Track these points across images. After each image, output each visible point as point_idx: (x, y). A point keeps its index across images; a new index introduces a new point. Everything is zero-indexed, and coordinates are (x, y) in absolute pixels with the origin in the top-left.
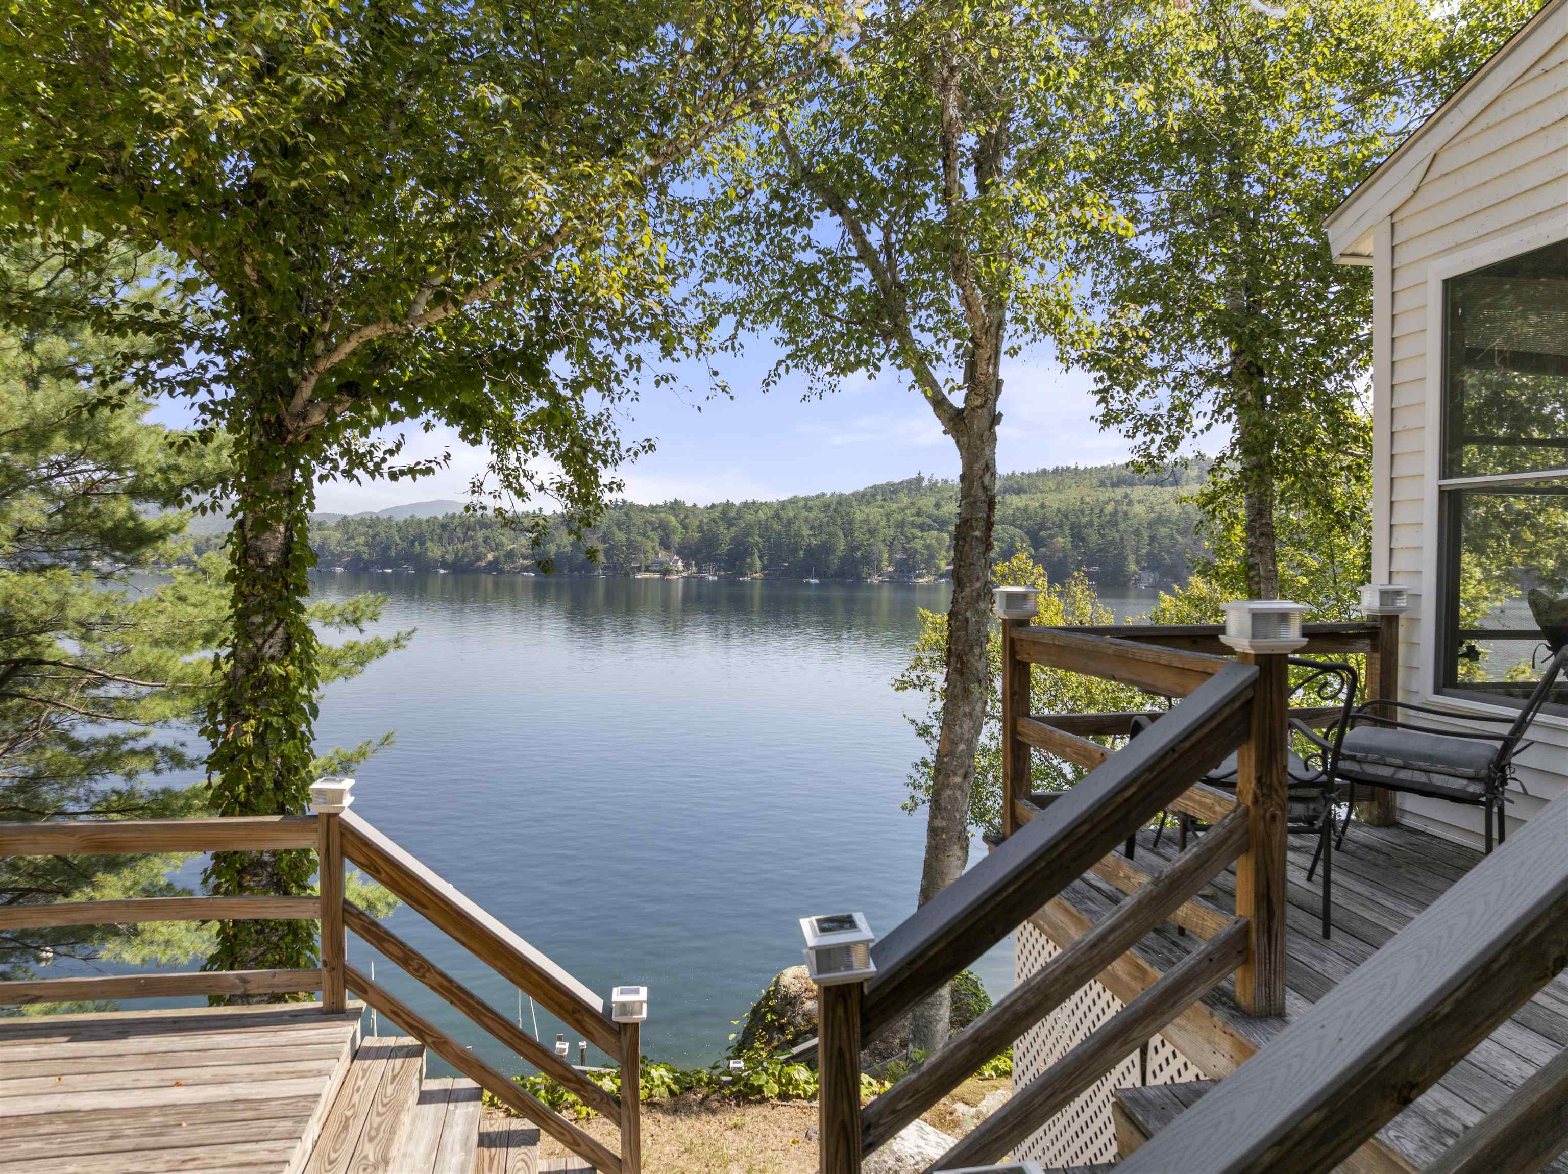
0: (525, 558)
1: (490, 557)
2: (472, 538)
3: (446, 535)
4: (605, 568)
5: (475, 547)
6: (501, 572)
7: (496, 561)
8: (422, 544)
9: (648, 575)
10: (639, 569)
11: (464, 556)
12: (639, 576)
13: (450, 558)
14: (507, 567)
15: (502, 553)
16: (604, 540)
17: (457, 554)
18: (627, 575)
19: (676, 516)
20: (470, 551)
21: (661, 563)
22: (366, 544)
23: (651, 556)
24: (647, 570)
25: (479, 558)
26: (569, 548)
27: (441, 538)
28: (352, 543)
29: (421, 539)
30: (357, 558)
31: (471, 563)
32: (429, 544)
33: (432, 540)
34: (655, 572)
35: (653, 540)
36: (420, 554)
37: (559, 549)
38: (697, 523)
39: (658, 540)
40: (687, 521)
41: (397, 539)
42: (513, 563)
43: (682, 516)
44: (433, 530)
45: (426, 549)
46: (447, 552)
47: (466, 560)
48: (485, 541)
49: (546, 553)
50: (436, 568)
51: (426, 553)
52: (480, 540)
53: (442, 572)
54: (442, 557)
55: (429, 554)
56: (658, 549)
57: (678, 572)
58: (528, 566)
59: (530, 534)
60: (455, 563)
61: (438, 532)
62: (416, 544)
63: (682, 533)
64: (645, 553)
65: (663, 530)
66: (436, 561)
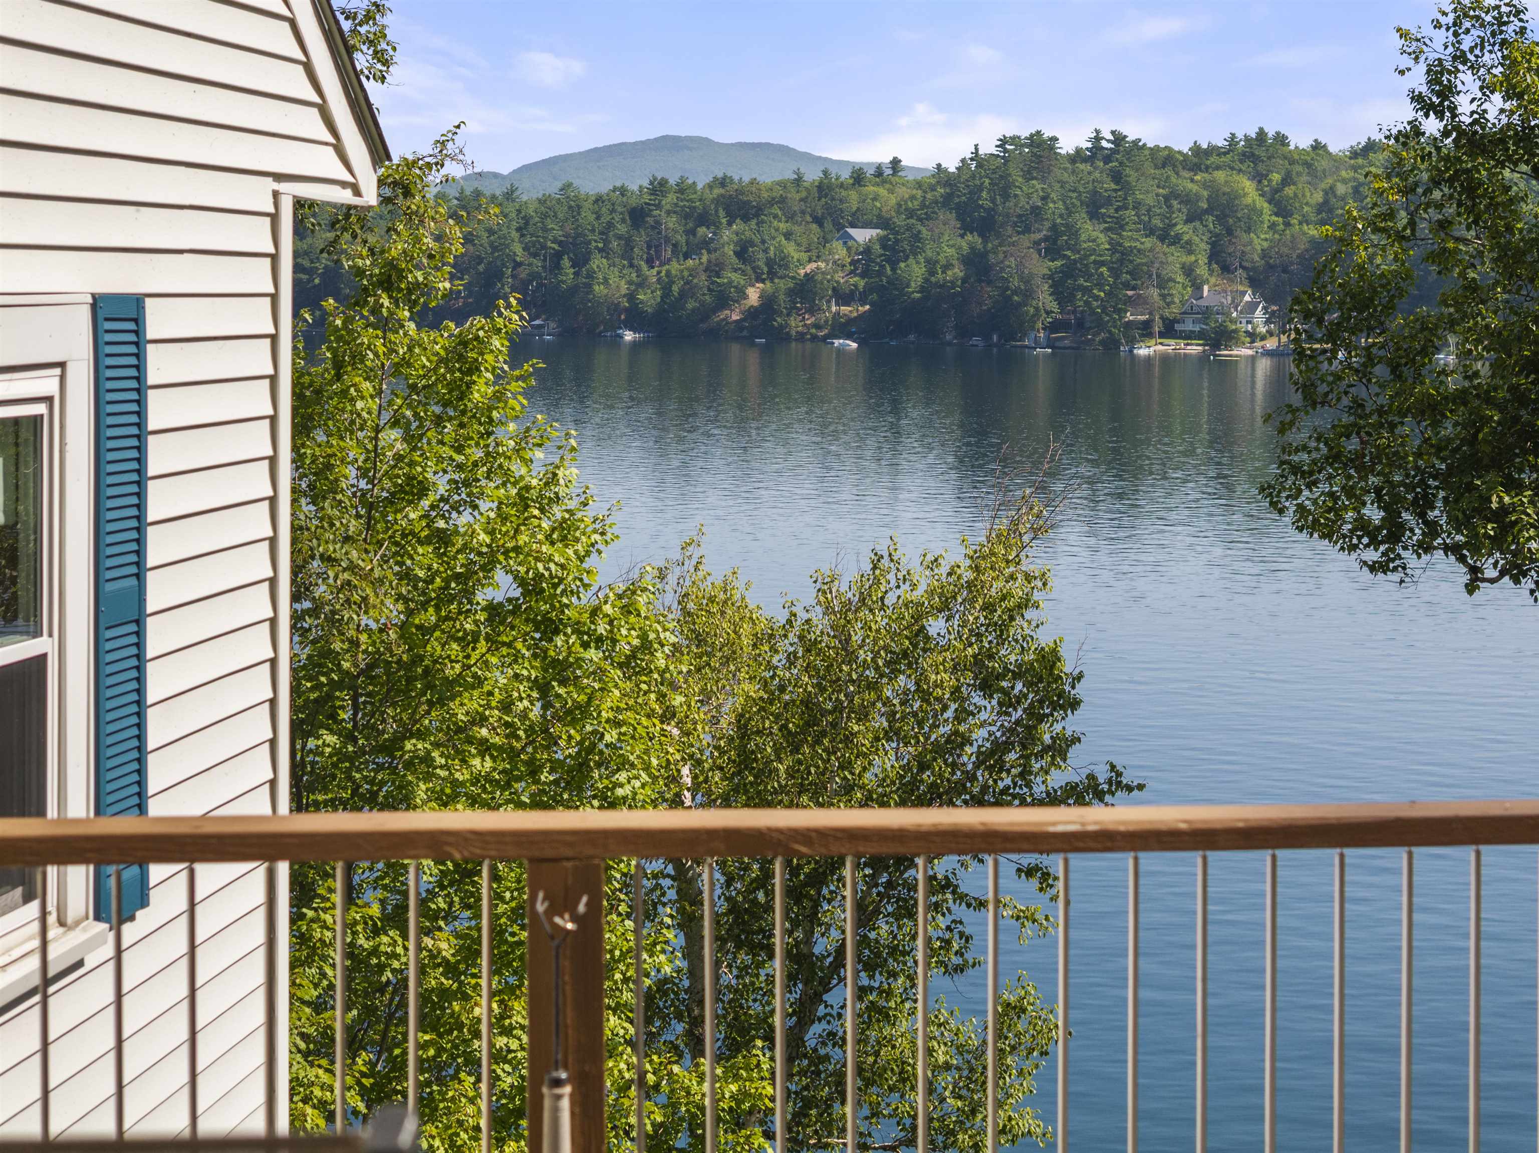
0: (844, 298)
1: (753, 295)
2: (706, 244)
3: (641, 239)
4: (1054, 327)
5: (714, 269)
6: (781, 337)
7: (768, 303)
8: (580, 262)
9: (1169, 346)
10: (1146, 331)
11: (683, 295)
12: (1142, 351)
13: (648, 299)
14: (795, 324)
15: (783, 285)
16: (1052, 248)
17: (667, 289)
18: (1111, 345)
19: (1259, 178)
20: (702, 280)
21: (1206, 313)
23: (1180, 291)
24: (1169, 331)
25: (723, 300)
26: (957, 272)
27: (628, 245)
31: (705, 313)
32: (597, 262)
33: (605, 251)
34: (1188, 336)
35: (1188, 247)
36: (573, 290)
37: (932, 273)
38: (1319, 197)
39: (1203, 247)
40: (1289, 191)
41: (518, 248)
42: (812, 311)
43: (1276, 177)
44: (610, 225)
45: (591, 275)
46: (642, 284)
47: (691, 305)
48: (742, 253)
49: (898, 285)
50: (615, 325)
51: (589, 286)
52: (729, 250)
53: (629, 336)
54: (631, 297)
55: (598, 289)
56: (1202, 270)
57: (1253, 336)
58: (850, 321)
59: (862, 235)
60: (661, 311)
61: (622, 229)
62: (566, 262)
63: (1272, 226)
64: (1163, 283)
65: (1221, 219)
66: (615, 308)
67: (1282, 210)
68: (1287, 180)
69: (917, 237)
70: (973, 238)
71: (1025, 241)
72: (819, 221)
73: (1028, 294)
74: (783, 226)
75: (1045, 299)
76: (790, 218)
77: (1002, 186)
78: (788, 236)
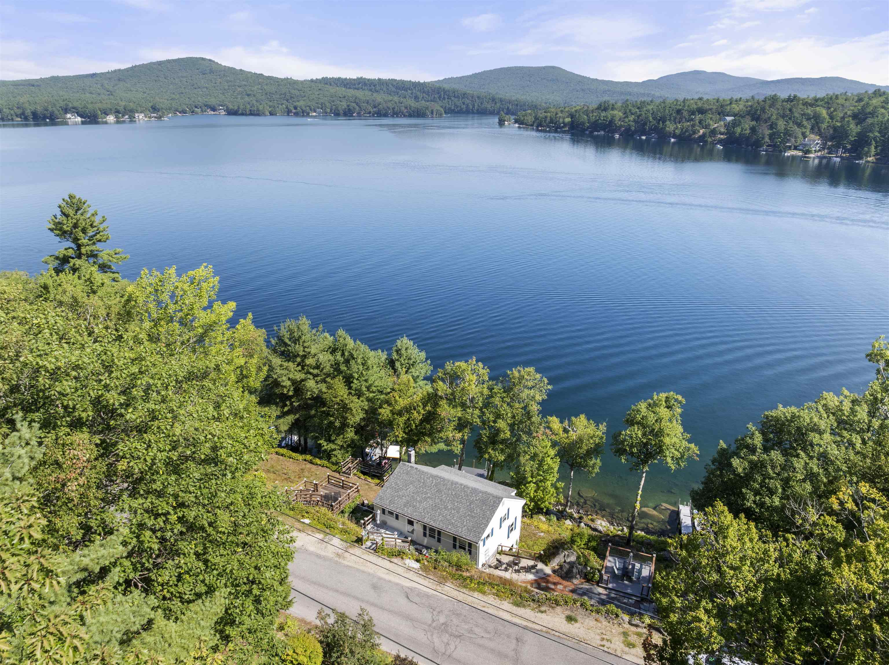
0: (722, 134)
1: (701, 131)
2: (692, 120)
3: (678, 117)
4: (768, 146)
5: (693, 126)
6: (706, 142)
7: (704, 135)
8: (664, 122)
9: (794, 153)
10: (790, 148)
11: (686, 131)
12: (788, 154)
13: (678, 132)
14: (710, 140)
15: (708, 131)
16: (771, 127)
17: (682, 130)
18: (780, 152)
20: (690, 128)
21: (805, 145)
22: (634, 121)
23: (800, 139)
24: (796, 148)
25: (694, 133)
26: (748, 132)
27: (675, 118)
28: (626, 120)
29: (663, 120)
30: (628, 129)
31: (690, 135)
32: (668, 123)
33: (670, 120)
34: (800, 150)
35: (805, 127)
36: (662, 128)
37: (742, 131)
38: (842, 115)
39: (809, 127)
40: (834, 113)
41: (651, 118)
42: (714, 137)
43: (832, 109)
44: (672, 114)
45: (666, 126)
46: (677, 128)
47: (687, 134)
48: (700, 122)
49: (734, 133)
50: (669, 137)
51: (665, 128)
52: (697, 121)
53: (673, 140)
54: (674, 131)
55: (667, 129)
56: (808, 133)
57: (815, 151)
58: (722, 140)
59: (729, 119)
60: (680, 135)
61: (674, 115)
62: (661, 122)
63: (828, 122)
64: (796, 137)
65: (815, 120)
66: (670, 133)
67: (832, 118)
68: (835, 110)
69: (740, 122)
70: (754, 123)
71: (765, 125)
72: (719, 114)
73: (763, 138)
74: (711, 116)
75: (767, 139)
76: (712, 114)
77: (763, 110)
78: (711, 118)
